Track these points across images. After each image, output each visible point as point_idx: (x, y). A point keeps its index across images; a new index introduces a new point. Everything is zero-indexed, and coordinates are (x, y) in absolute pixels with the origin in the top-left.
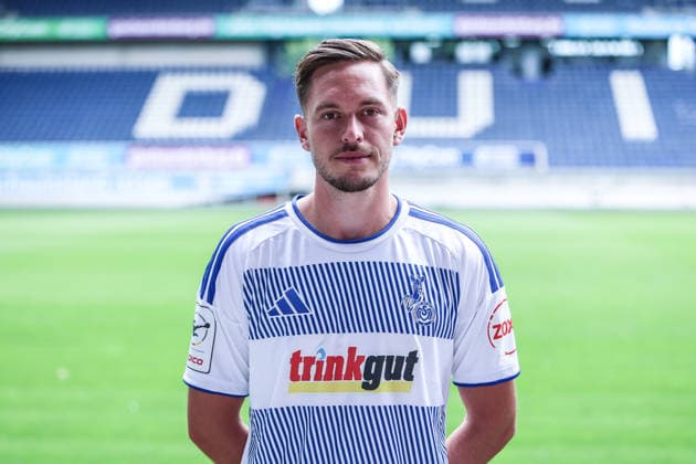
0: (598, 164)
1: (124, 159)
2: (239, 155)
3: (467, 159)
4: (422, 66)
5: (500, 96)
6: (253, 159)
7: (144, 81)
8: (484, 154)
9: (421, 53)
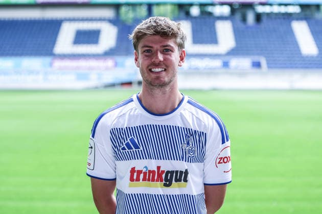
0: (292, 67)
1: (51, 65)
2: (110, 63)
3: (226, 65)
4: (195, 18)
5: (237, 33)
6: (116, 65)
7: (55, 25)
8: (234, 62)
9: (195, 11)
